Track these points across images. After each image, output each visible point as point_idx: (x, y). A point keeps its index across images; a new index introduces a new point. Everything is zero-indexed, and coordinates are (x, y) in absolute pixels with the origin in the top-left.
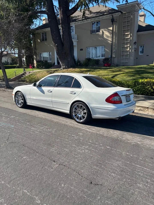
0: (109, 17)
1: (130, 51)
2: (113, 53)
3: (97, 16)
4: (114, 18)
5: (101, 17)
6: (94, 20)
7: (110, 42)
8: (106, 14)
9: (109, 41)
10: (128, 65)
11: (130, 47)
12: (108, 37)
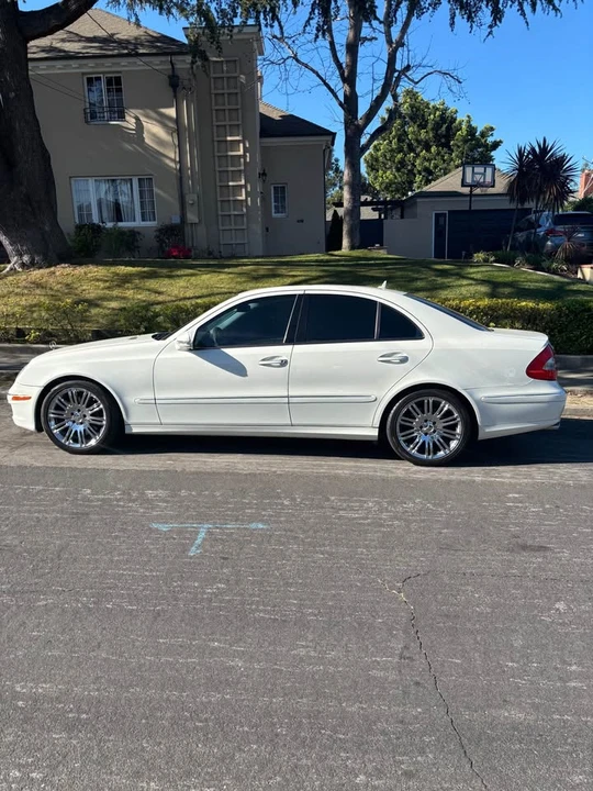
0: (160, 64)
1: (249, 203)
2: (188, 208)
3: (110, 53)
4: (178, 73)
5: (124, 61)
6: (96, 70)
7: (172, 165)
8: (144, 51)
9: (167, 161)
10: (247, 254)
11: (249, 189)
12: (161, 142)
